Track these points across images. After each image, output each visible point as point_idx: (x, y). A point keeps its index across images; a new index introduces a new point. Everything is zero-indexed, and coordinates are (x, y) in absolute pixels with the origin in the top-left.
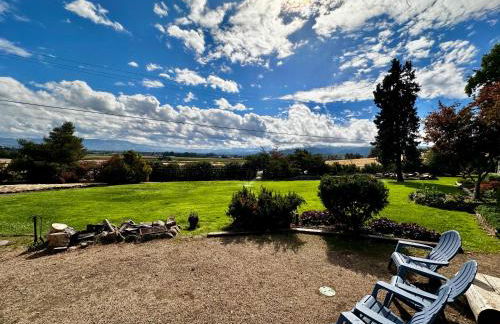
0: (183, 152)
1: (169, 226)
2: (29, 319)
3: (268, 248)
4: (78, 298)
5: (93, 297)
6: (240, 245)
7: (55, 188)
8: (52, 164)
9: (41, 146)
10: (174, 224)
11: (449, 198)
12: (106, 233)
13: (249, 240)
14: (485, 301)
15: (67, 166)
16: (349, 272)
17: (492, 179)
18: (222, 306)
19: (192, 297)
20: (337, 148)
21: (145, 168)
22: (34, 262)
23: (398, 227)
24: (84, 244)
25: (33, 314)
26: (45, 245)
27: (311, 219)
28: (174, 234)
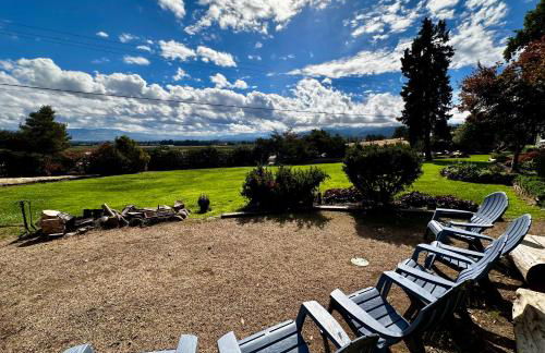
0: (184, 139)
1: (177, 209)
2: (31, 301)
3: (290, 226)
4: (83, 279)
5: (100, 279)
6: (259, 224)
7: (40, 181)
8: (34, 155)
9: (18, 134)
10: (182, 207)
11: (484, 172)
12: (106, 218)
13: (268, 219)
14: (535, 258)
15: (50, 157)
16: (381, 243)
17: (530, 150)
18: (245, 280)
19: (212, 274)
20: (358, 129)
21: (142, 156)
22: (28, 249)
23: (431, 200)
24: (83, 229)
25: (35, 296)
26: (38, 233)
27: (335, 196)
28: (184, 216)
